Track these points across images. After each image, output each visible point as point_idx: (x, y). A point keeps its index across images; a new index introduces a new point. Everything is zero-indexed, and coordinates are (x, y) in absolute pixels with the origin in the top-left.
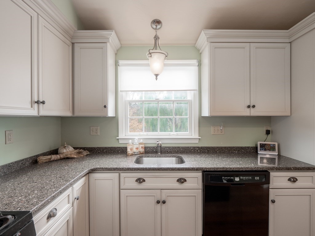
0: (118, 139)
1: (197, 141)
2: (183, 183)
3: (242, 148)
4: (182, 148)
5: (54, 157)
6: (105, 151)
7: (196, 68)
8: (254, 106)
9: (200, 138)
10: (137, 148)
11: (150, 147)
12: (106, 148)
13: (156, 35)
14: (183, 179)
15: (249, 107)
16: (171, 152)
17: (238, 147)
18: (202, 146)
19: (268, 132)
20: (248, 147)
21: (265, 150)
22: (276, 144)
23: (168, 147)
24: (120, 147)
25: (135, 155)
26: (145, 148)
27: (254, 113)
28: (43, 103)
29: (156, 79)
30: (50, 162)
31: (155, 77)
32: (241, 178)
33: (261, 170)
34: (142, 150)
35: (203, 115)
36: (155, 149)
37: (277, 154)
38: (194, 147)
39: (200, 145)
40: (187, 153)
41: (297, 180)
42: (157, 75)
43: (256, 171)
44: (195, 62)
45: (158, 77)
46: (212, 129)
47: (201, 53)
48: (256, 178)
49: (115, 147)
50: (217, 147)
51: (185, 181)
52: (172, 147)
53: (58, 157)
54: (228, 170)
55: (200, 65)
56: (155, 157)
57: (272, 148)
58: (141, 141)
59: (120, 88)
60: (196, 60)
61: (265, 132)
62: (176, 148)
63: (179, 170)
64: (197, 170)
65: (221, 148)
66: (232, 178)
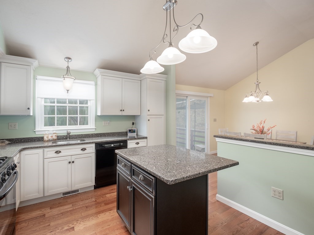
0: (35, 131)
1: (94, 130)
2: (84, 150)
3: (120, 132)
4: (84, 135)
6: (23, 141)
7: (94, 87)
8: (123, 110)
9: (96, 128)
10: (52, 137)
11: (61, 136)
12: (24, 138)
13: (68, 66)
14: (84, 149)
15: (121, 110)
16: (76, 138)
17: (118, 132)
18: (97, 133)
19: (133, 124)
20: (123, 132)
21: (131, 133)
22: (136, 129)
23: (74, 135)
24: (36, 137)
25: (50, 141)
26: (58, 136)
27: (124, 113)
31: (67, 91)
32: (114, 144)
33: (124, 140)
34: (55, 138)
35: (98, 115)
36: (65, 137)
37: (136, 134)
38: (92, 134)
39: (96, 133)
40: (87, 137)
41: (139, 143)
42: (68, 91)
43: (121, 141)
44: (93, 83)
46: (103, 122)
47: (97, 78)
48: (121, 144)
49: (32, 138)
50: (106, 133)
51: (86, 149)
54: (108, 141)
55: (96, 85)
56: (66, 141)
57: (134, 131)
58: (55, 132)
60: (94, 82)
61: (132, 124)
62: (80, 135)
63: (82, 144)
64: (92, 143)
65: (109, 133)
66: (110, 145)
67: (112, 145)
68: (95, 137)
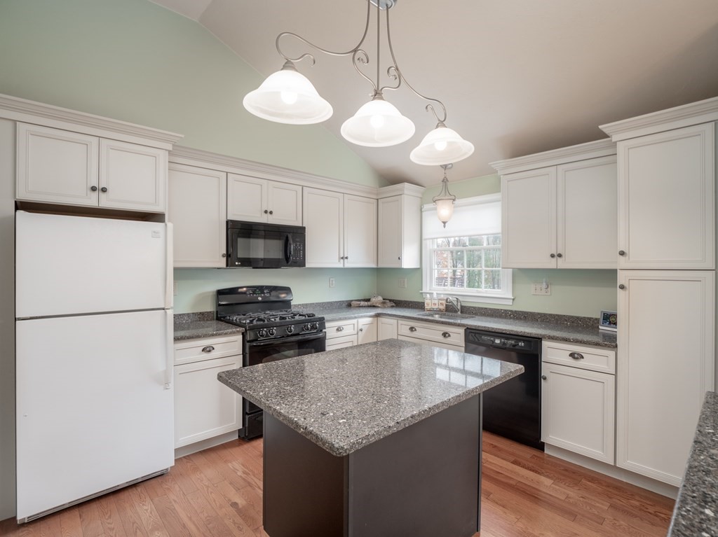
0: (422, 293)
1: (510, 302)
2: (447, 337)
5: (366, 303)
8: (560, 255)
9: (514, 298)
10: (435, 304)
12: (411, 302)
13: (445, 178)
15: (552, 255)
17: (572, 317)
18: (517, 310)
21: (610, 324)
25: (429, 311)
28: (347, 258)
29: (444, 227)
30: (360, 307)
33: (529, 335)
34: (443, 307)
38: (506, 310)
39: (514, 308)
40: (496, 317)
41: (582, 357)
42: (444, 223)
43: (521, 336)
45: (446, 224)
46: (533, 286)
48: (520, 344)
49: (419, 302)
51: (449, 336)
52: (479, 308)
53: (369, 303)
54: (490, 329)
59: (424, 237)
62: (482, 308)
63: (443, 323)
64: (459, 325)
65: (545, 315)
66: (492, 339)
67: (498, 341)
68: (511, 318)
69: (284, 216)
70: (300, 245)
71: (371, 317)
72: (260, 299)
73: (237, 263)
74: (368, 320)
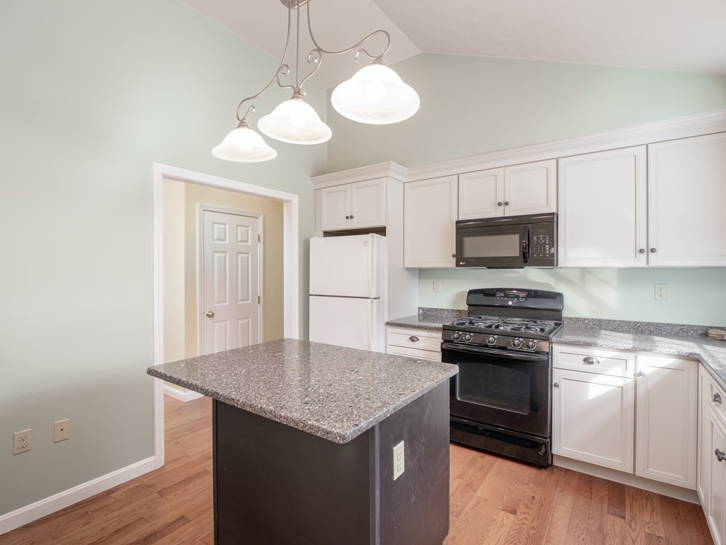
69: (526, 202)
70: (544, 238)
71: (680, 356)
72: (510, 303)
73: (461, 263)
74: (670, 361)
